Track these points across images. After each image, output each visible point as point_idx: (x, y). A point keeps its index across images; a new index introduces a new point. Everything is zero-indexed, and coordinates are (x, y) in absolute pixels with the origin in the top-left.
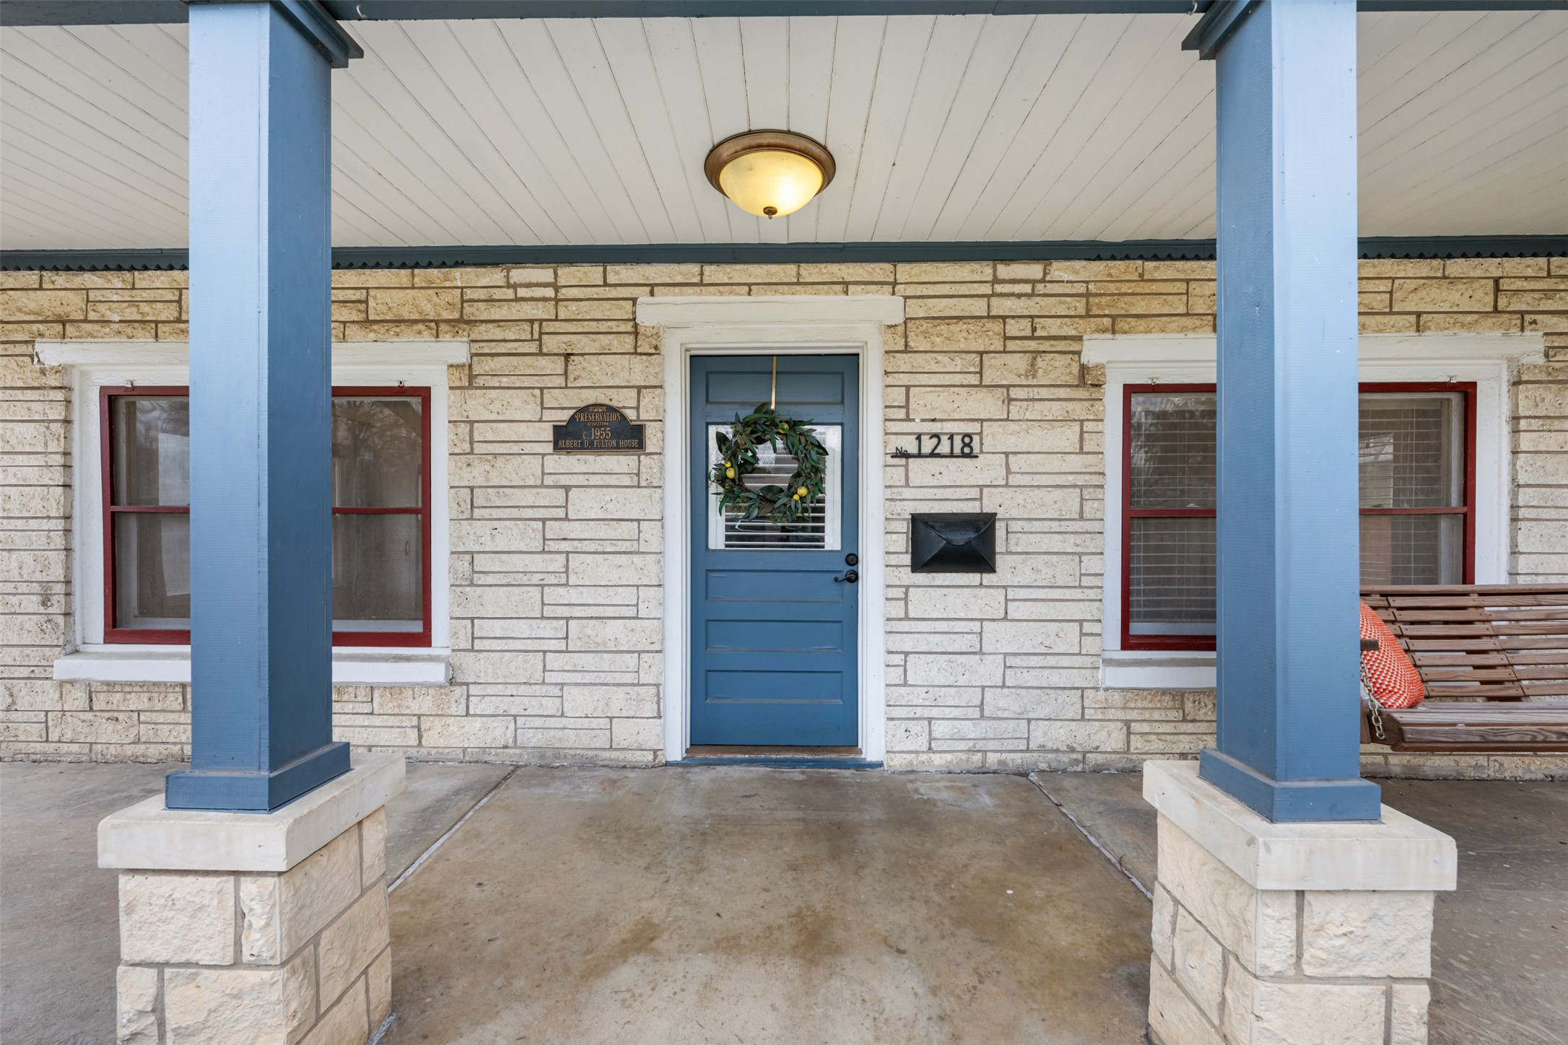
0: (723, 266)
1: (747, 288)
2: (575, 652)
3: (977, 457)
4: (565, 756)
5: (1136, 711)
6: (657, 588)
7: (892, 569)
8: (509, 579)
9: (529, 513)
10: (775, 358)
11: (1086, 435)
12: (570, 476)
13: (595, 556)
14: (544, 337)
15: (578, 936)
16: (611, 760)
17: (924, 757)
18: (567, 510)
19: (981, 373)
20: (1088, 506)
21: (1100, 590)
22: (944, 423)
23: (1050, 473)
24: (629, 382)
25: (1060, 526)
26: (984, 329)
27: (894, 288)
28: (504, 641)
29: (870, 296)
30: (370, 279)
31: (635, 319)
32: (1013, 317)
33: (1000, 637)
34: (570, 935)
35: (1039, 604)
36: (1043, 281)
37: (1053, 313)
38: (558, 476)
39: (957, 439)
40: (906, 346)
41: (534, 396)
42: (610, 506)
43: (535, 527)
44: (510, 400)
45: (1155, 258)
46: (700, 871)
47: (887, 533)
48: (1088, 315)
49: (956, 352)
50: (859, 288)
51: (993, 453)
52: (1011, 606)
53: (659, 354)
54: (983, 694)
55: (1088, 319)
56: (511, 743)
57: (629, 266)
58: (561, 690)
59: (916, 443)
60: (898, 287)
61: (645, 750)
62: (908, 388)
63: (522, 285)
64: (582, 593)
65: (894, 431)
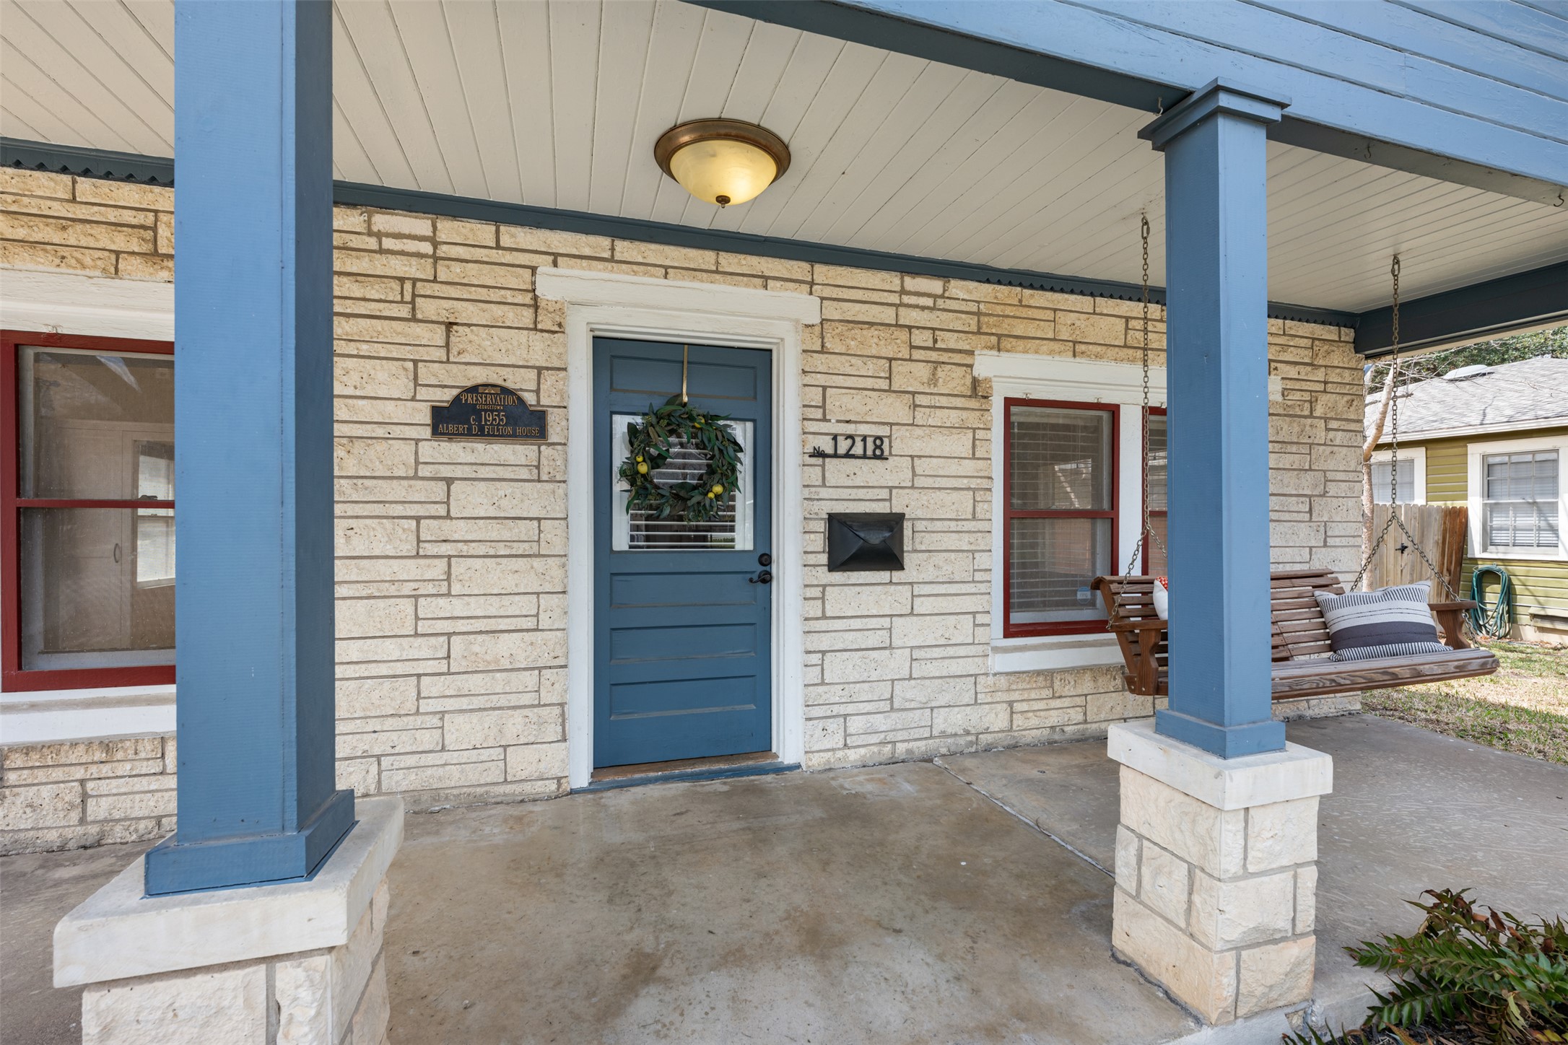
0: (637, 243)
1: (664, 271)
2: (459, 673)
3: (887, 459)
4: (447, 798)
5: (1017, 692)
6: (561, 596)
7: (810, 568)
8: (372, 590)
9: (398, 510)
10: (686, 346)
11: (977, 442)
12: (453, 467)
13: (485, 559)
14: (418, 300)
15: (570, 983)
16: (505, 795)
17: (840, 754)
18: (448, 506)
19: (890, 378)
20: (979, 507)
21: (989, 584)
22: (858, 425)
23: (948, 477)
24: (527, 361)
25: (957, 525)
26: (893, 337)
27: (811, 288)
28: (363, 666)
29: (788, 294)
30: (161, 200)
31: (534, 290)
32: (918, 328)
33: (907, 631)
34: (560, 983)
35: (940, 599)
36: (942, 296)
37: (951, 328)
38: (436, 466)
39: (870, 441)
40: (823, 346)
41: (405, 369)
42: (504, 503)
43: (406, 527)
44: (372, 372)
45: (1031, 287)
46: (670, 893)
47: (805, 532)
48: (979, 332)
49: (868, 356)
50: (779, 284)
51: (901, 456)
52: (917, 601)
53: (563, 332)
54: (893, 687)
55: (979, 336)
56: (372, 789)
57: (527, 229)
58: (442, 719)
59: (831, 443)
60: (815, 287)
61: (547, 779)
62: (824, 388)
63: (388, 235)
64: (468, 604)
65: (812, 430)
